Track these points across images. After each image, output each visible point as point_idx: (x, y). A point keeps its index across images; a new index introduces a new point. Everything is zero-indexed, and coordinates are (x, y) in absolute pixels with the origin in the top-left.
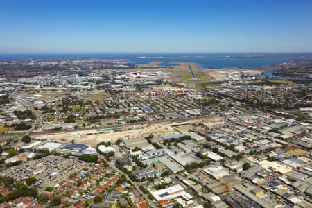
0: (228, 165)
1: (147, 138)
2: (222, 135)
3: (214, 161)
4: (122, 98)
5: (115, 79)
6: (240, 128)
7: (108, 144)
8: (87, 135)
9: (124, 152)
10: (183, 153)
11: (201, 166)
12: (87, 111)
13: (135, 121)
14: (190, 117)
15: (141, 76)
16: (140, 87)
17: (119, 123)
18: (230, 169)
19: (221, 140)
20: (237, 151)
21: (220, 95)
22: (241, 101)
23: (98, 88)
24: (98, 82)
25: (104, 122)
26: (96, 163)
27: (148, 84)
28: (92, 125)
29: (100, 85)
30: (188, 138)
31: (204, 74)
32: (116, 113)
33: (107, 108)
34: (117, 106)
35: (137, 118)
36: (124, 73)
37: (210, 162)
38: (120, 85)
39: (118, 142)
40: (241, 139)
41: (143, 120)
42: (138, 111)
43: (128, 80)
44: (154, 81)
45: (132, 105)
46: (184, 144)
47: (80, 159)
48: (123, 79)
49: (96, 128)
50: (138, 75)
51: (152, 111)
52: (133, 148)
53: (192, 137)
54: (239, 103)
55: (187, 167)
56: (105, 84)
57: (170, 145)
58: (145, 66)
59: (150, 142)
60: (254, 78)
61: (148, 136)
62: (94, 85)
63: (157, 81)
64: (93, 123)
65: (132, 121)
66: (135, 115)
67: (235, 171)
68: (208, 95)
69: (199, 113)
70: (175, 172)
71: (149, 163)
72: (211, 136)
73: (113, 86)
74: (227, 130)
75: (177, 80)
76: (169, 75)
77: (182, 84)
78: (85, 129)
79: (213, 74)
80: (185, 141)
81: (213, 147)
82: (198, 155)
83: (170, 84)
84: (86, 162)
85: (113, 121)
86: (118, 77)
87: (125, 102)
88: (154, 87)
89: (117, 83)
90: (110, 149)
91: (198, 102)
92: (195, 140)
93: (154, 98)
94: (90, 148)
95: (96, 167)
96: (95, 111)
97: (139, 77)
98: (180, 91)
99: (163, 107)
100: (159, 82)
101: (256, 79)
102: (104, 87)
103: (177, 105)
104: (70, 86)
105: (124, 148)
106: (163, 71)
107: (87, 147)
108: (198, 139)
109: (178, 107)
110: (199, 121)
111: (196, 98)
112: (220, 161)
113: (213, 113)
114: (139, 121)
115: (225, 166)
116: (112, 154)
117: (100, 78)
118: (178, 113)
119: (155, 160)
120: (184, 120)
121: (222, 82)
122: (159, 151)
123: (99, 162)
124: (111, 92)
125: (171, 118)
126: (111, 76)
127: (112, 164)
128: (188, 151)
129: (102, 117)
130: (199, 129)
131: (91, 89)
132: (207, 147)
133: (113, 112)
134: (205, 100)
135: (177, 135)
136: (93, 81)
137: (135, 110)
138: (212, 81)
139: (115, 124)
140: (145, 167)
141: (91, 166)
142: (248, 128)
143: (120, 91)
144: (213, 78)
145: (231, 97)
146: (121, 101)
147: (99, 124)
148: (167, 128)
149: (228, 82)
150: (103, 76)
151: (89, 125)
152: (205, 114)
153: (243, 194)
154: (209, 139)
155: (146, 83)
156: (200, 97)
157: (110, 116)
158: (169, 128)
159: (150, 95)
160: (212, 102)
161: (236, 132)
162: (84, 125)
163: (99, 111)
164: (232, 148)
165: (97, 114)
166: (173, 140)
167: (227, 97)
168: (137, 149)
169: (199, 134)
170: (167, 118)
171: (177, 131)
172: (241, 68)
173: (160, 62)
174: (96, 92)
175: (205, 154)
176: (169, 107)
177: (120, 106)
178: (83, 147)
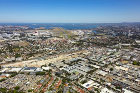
0: (104, 69)
1: (62, 61)
2: (93, 58)
3: (98, 69)
4: (38, 44)
5: (28, 35)
6: (98, 54)
8: (31, 62)
9: (55, 69)
10: (82, 67)
11: (94, 71)
12: (24, 51)
13: (51, 54)
14: (75, 51)
16: (43, 38)
17: (44, 56)
18: (106, 71)
19: (94, 60)
20: (103, 64)
22: (92, 43)
24: (19, 37)
25: (37, 56)
26: (45, 75)
27: (46, 37)
28: (31, 58)
29: (22, 38)
30: (81, 60)
31: (68, 32)
33: (33, 49)
34: (38, 48)
35: (52, 52)
36: (31, 32)
37: (96, 69)
38: (32, 38)
39: (50, 65)
40: (101, 59)
41: (55, 54)
42: (50, 50)
43: (35, 35)
44: (48, 35)
45: (45, 47)
46: (80, 63)
47: (36, 74)
48: (32, 35)
49: (34, 59)
50: (38, 33)
51: (56, 49)
52: (59, 67)
53: (82, 59)
54: (91, 44)
55: (88, 73)
56: (24, 38)
57: (74, 63)
58: (38, 29)
59: (64, 63)
60: (90, 33)
62: (18, 38)
64: (31, 56)
65: (50, 54)
66: (50, 52)
67: (108, 72)
68: (77, 41)
69: (78, 49)
70: (85, 75)
71: (71, 72)
72: (89, 58)
74: (94, 55)
75: (58, 35)
76: (53, 33)
77: (62, 37)
78: (28, 60)
79: (72, 32)
80: (80, 61)
81: (94, 63)
82: (89, 67)
83: (56, 37)
84: (40, 75)
85: (40, 55)
86: (29, 34)
87: (41, 46)
88: (50, 38)
89: (30, 37)
91: (74, 44)
92: (84, 61)
93: (53, 43)
94: (38, 69)
95: (47, 77)
96: (28, 51)
97: (39, 34)
98: (63, 40)
99: (60, 47)
100: (51, 36)
103: (66, 46)
104: (5, 39)
105: (55, 67)
106: (49, 31)
108: (85, 60)
109: (67, 47)
110: (80, 52)
111: (73, 43)
112: (100, 68)
113: (83, 49)
114: (53, 54)
115: (103, 70)
116: (50, 70)
117: (20, 35)
118: (68, 49)
119: (73, 71)
120: (73, 52)
121: (79, 35)
122: (71, 67)
123: (47, 75)
124: (30, 42)
125: (67, 52)
127: (53, 75)
128: (84, 66)
129: (34, 53)
130: (81, 55)
131: (18, 40)
132: (90, 63)
133: (38, 51)
134: (76, 43)
136: (16, 36)
137: (48, 49)
139: (42, 57)
140: (70, 74)
141: (43, 77)
142: (101, 54)
143: (34, 41)
144: (73, 34)
145: (86, 42)
147: (34, 57)
148: (68, 57)
149: (81, 35)
150: (20, 34)
151: (29, 58)
152: (80, 49)
153: (117, 81)
154: (89, 60)
155: (44, 36)
156: (74, 42)
157: (37, 53)
158: (69, 56)
159: (50, 42)
160: (80, 44)
161: (98, 56)
162: (27, 58)
163: (30, 50)
164: (101, 62)
165: (30, 52)
166: (74, 61)
168: (61, 67)
170: (65, 52)
171: (73, 57)
172: (82, 30)
173: (45, 27)
174: (21, 41)
175: (92, 66)
176: (63, 47)
177: (40, 48)
178: (35, 68)
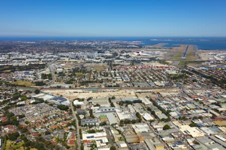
0: (154, 124)
1: (110, 99)
4: (114, 70)
5: (121, 56)
6: (188, 99)
7: (79, 100)
8: (74, 92)
9: (88, 106)
10: (127, 112)
12: (85, 77)
13: (111, 86)
14: (154, 87)
17: (100, 86)
18: (153, 128)
19: (164, 106)
20: (169, 115)
24: (108, 57)
25: (90, 85)
26: (66, 111)
28: (82, 87)
32: (102, 80)
33: (99, 76)
34: (107, 75)
35: (114, 84)
36: (130, 52)
39: (89, 99)
40: (181, 107)
41: (117, 86)
42: (119, 80)
43: (130, 57)
45: (118, 75)
46: (134, 106)
47: (58, 107)
48: (127, 56)
49: (83, 89)
51: (129, 81)
52: (95, 104)
53: (143, 102)
56: (111, 59)
57: (123, 105)
58: (151, 47)
59: (110, 101)
61: (112, 97)
62: (104, 60)
63: (150, 58)
64: (83, 85)
65: (109, 86)
66: (114, 82)
67: (156, 129)
68: (183, 71)
69: (164, 85)
70: (111, 124)
72: (158, 102)
74: (176, 99)
75: (168, 58)
77: (169, 62)
78: (75, 89)
79: (202, 55)
82: (137, 114)
83: (160, 61)
84: (60, 109)
85: (97, 85)
86: (125, 54)
87: (115, 73)
88: (145, 63)
89: (120, 59)
90: (80, 103)
91: (169, 76)
92: (144, 104)
93: (137, 71)
95: (64, 113)
96: (90, 77)
97: (139, 55)
98: (162, 67)
99: (140, 78)
100: (152, 59)
102: (108, 61)
103: (151, 77)
104: (87, 59)
105: (90, 103)
107: (66, 100)
108: (146, 103)
109: (150, 79)
110: (159, 91)
111: (170, 73)
112: (150, 121)
113: (175, 85)
114: (114, 86)
115: (151, 125)
117: (111, 55)
118: (148, 83)
122: (111, 108)
123: (68, 111)
124: (111, 65)
125: (139, 86)
126: (119, 54)
127: (75, 113)
129: (91, 82)
131: (99, 62)
132: (149, 109)
133: (100, 79)
134: (176, 75)
135: (133, 99)
137: (117, 79)
138: (197, 60)
139: (97, 87)
140: (94, 118)
141: (61, 112)
143: (118, 65)
146: (112, 71)
147: (87, 86)
148: (130, 93)
151: (79, 86)
152: (168, 86)
154: (154, 104)
155: (141, 59)
157: (97, 81)
158: (133, 93)
161: (182, 101)
162: (76, 86)
163: (92, 77)
165: (90, 79)
168: (97, 105)
169: (150, 100)
170: (136, 86)
171: (137, 96)
173: (165, 44)
174: (101, 64)
175: (142, 114)
176: (144, 78)
178: (64, 100)
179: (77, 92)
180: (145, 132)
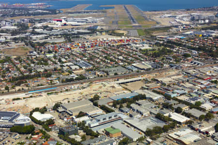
0: (197, 126)
1: (91, 100)
2: (182, 92)
3: (180, 123)
4: (50, 52)
5: (35, 28)
6: (203, 82)
7: (43, 111)
8: (14, 100)
9: (65, 119)
10: (139, 116)
11: (165, 130)
12: (8, 69)
14: (140, 71)
15: (67, 23)
16: (69, 37)
17: (52, 83)
18: (200, 132)
19: (182, 98)
21: (171, 44)
22: (199, 49)
23: (15, 40)
24: (14, 33)
25: (32, 84)
26: (33, 135)
27: (79, 33)
28: (17, 88)
29: (18, 36)
30: (143, 97)
31: (146, 19)
32: (46, 71)
33: (32, 65)
34: (45, 62)
35: (74, 76)
36: (45, 20)
37: (175, 124)
38: (43, 36)
39: (56, 107)
40: (206, 95)
41: (81, 78)
42: (73, 67)
43: (52, 29)
44: (85, 29)
45: (63, 60)
46: (139, 105)
47: (11, 131)
48: (45, 28)
49: (23, 91)
50: (64, 22)
51: (91, 67)
52: (77, 113)
53: (147, 96)
54: (195, 52)
55: (148, 133)
56: (23, 36)
57: (121, 107)
58: (69, 11)
59: (96, 105)
60: (207, 21)
61: (92, 97)
62: (9, 37)
63: (88, 29)
64: (19, 84)
66: (71, 73)
67: (207, 133)
68: (156, 44)
69: (150, 66)
70: (135, 140)
71: (101, 130)
72: (170, 93)
73: (34, 37)
74: (188, 85)
75: (114, 27)
76: (103, 21)
77: (121, 32)
78: (9, 93)
79: (157, 18)
80: (140, 101)
81: (175, 107)
82: (159, 117)
83: (107, 32)
84: (20, 133)
85: (43, 81)
86: (39, 25)
87: (55, 57)
88: (87, 37)
89: (38, 34)
90: (47, 116)
91: (146, 52)
92: (151, 100)
93: (90, 50)
94: (21, 117)
95: (35, 139)
96: (18, 69)
97: (65, 24)
98: (121, 41)
99: (104, 61)
100: (93, 31)
101: (210, 23)
102: (22, 39)
103: (121, 58)
105: (65, 114)
106: (94, 16)
107: (18, 115)
108: (155, 98)
109: (122, 61)
110: (152, 76)
111: (142, 48)
112: (186, 123)
113: (166, 65)
114: (77, 79)
115: (193, 129)
116: (51, 122)
117: (16, 27)
118: (124, 67)
119: (108, 127)
120: (133, 76)
121: (170, 27)
122: (110, 114)
123: (37, 134)
124: (33, 45)
125: (116, 74)
126: (29, 24)
127: (54, 134)
128: (146, 114)
129: (29, 77)
130: (153, 85)
131: (6, 42)
132: (167, 106)
133: (42, 70)
134: (153, 50)
135: (128, 95)
136: (7, 31)
137: (69, 66)
138: (158, 26)
139: (47, 85)
141: (27, 138)
142: (212, 82)
143: (45, 43)
144: (158, 23)
145: (185, 46)
146: (48, 55)
147: (27, 86)
148: (113, 87)
149: (176, 26)
150: (18, 25)
151: (13, 88)
152: (158, 67)
154: (168, 97)
155: (76, 31)
156: (146, 47)
157: (39, 75)
158: (116, 86)
159: (84, 46)
160: (163, 52)
161: (198, 87)
162: (7, 88)
163: (22, 69)
164: (197, 106)
165: (22, 73)
166: (124, 101)
167: (180, 45)
168: (81, 114)
169: (154, 91)
170: (112, 74)
171: (126, 89)
172: (188, 10)
173: (88, 6)
174: (13, 45)
175: (166, 115)
176: (111, 60)
177: (49, 62)
178: (13, 115)
179: (18, 99)
180: (199, 140)
